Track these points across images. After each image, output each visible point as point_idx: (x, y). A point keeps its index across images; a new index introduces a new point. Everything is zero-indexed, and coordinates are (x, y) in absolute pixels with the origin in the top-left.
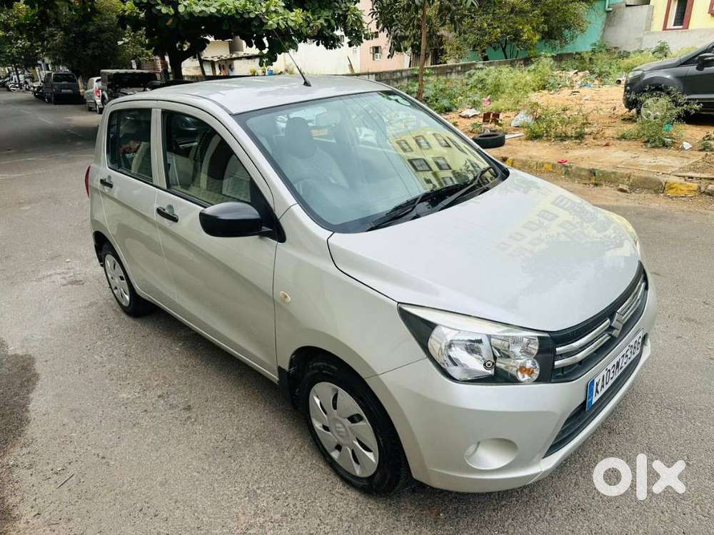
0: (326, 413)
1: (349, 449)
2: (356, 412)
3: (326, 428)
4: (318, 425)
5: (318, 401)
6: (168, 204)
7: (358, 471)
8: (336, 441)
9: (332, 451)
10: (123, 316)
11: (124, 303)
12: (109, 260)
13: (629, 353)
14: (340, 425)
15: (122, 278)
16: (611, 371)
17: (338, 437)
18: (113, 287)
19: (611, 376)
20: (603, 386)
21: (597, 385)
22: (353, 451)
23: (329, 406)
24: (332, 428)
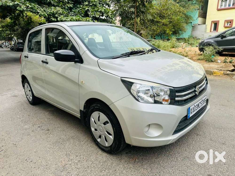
0: (96, 124)
1: (103, 136)
2: (106, 120)
3: (96, 130)
4: (93, 129)
5: (93, 120)
6: (45, 59)
7: (107, 145)
8: (99, 134)
9: (98, 139)
10: (30, 105)
11: (30, 100)
12: (26, 85)
13: (202, 102)
14: (101, 127)
15: (30, 91)
16: (196, 107)
17: (100, 132)
18: (27, 95)
19: (196, 109)
20: (193, 111)
21: (191, 110)
22: (105, 137)
23: (97, 121)
24: (98, 129)
